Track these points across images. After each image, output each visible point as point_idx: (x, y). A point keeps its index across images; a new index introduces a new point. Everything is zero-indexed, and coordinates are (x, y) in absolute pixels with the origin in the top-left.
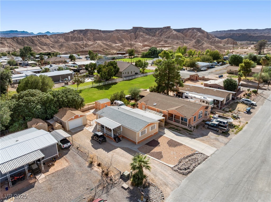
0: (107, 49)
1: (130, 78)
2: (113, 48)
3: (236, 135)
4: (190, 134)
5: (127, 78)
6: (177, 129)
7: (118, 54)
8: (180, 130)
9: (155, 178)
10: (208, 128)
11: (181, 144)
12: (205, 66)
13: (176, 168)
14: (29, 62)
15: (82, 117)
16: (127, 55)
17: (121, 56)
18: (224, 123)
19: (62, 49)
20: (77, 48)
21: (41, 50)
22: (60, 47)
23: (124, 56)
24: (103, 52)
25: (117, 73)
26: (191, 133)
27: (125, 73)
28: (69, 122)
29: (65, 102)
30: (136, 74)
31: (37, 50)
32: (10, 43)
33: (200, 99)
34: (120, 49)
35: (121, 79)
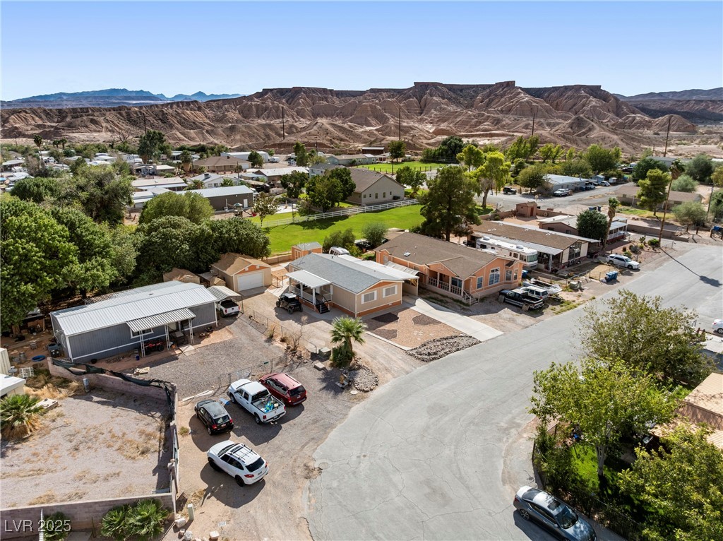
0: (342, 140)
1: (380, 207)
2: (357, 138)
3: (556, 316)
4: (464, 309)
5: (373, 208)
6: (441, 301)
7: (365, 152)
8: (447, 302)
9: (372, 361)
10: (504, 301)
11: (439, 322)
12: (567, 186)
13: (414, 352)
14: (159, 168)
15: (263, 271)
16: (388, 154)
17: (371, 158)
18: (538, 293)
19: (232, 138)
20: (268, 136)
21: (184, 140)
22: (228, 133)
23: (378, 156)
24: (330, 147)
25: (350, 194)
26: (465, 307)
27: (368, 196)
28: (238, 276)
29: (234, 240)
30: (396, 198)
31: (174, 138)
32: (112, 122)
33: (509, 250)
34: (373, 139)
35: (357, 209)
